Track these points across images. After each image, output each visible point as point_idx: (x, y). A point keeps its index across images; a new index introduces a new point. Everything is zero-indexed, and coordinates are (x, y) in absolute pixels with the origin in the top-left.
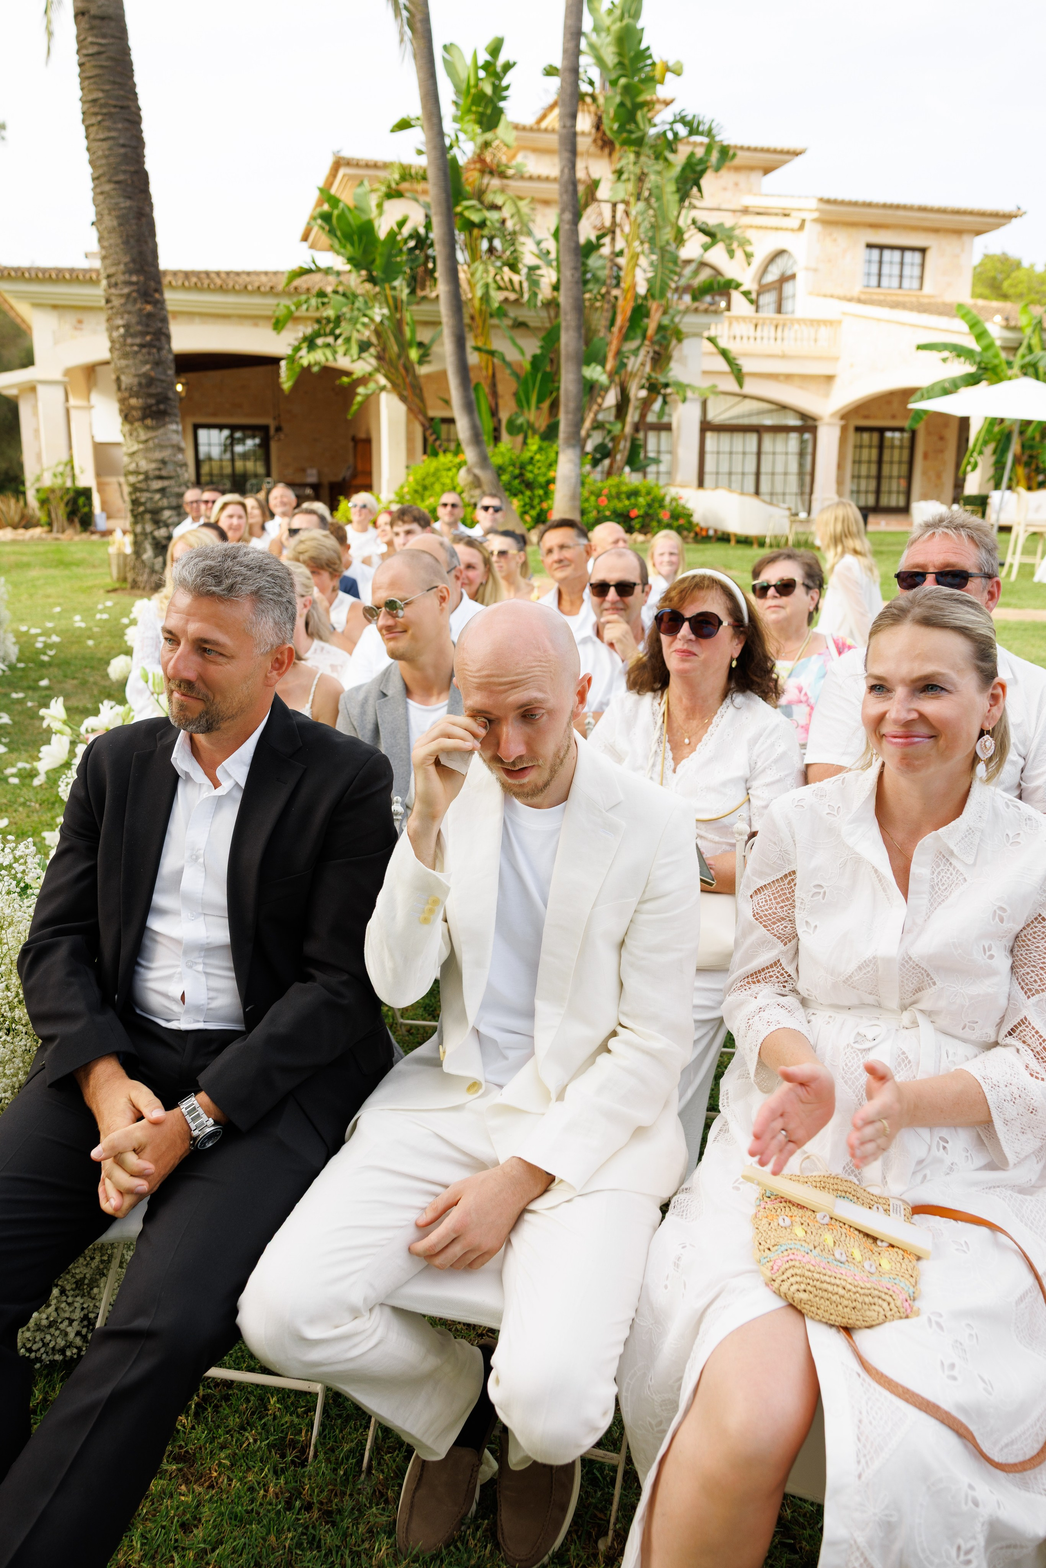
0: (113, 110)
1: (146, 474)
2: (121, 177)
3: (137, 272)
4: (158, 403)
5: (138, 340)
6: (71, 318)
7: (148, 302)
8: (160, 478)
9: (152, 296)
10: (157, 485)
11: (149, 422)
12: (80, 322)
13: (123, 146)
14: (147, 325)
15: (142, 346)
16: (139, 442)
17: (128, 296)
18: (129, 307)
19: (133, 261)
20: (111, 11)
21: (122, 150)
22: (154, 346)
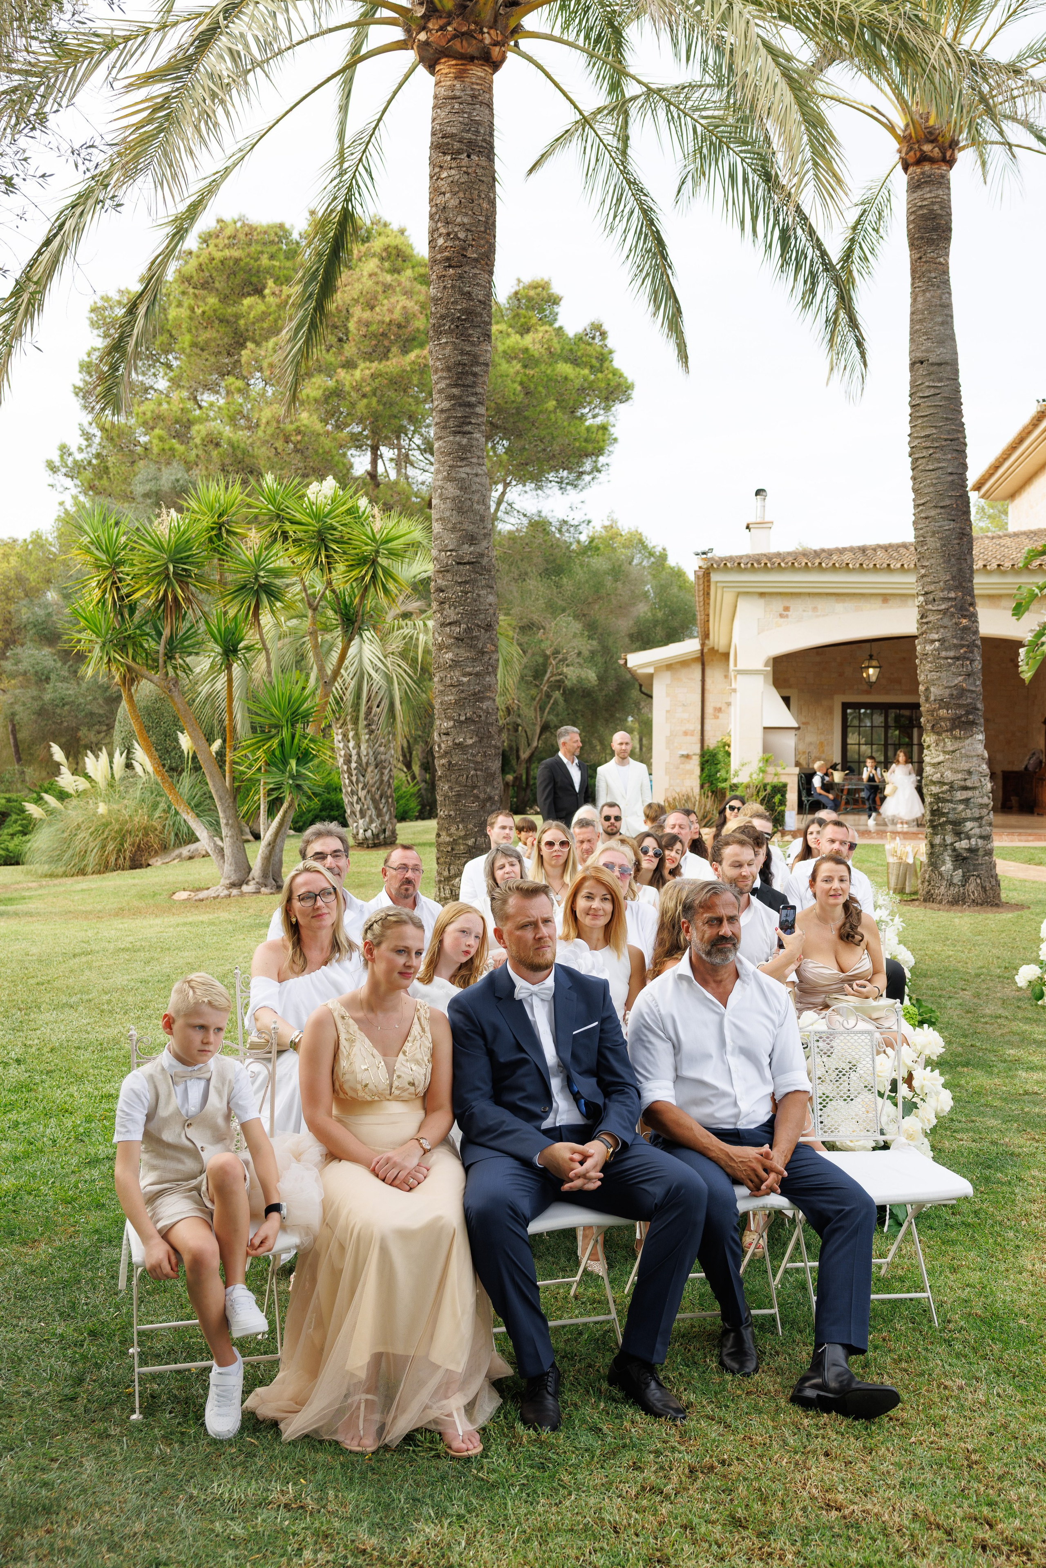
0: (944, 443)
1: (951, 784)
2: (947, 502)
3: (956, 588)
4: (968, 713)
5: (952, 654)
6: (777, 605)
7: (964, 617)
8: (966, 788)
9: (968, 610)
10: (960, 795)
11: (957, 732)
12: (787, 609)
13: (951, 474)
14: (962, 639)
15: (957, 658)
16: (944, 752)
17: (945, 612)
18: (946, 621)
19: (953, 578)
20: (948, 358)
21: (950, 478)
22: (968, 659)
